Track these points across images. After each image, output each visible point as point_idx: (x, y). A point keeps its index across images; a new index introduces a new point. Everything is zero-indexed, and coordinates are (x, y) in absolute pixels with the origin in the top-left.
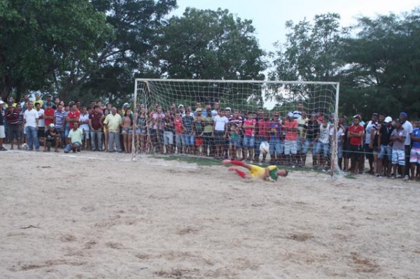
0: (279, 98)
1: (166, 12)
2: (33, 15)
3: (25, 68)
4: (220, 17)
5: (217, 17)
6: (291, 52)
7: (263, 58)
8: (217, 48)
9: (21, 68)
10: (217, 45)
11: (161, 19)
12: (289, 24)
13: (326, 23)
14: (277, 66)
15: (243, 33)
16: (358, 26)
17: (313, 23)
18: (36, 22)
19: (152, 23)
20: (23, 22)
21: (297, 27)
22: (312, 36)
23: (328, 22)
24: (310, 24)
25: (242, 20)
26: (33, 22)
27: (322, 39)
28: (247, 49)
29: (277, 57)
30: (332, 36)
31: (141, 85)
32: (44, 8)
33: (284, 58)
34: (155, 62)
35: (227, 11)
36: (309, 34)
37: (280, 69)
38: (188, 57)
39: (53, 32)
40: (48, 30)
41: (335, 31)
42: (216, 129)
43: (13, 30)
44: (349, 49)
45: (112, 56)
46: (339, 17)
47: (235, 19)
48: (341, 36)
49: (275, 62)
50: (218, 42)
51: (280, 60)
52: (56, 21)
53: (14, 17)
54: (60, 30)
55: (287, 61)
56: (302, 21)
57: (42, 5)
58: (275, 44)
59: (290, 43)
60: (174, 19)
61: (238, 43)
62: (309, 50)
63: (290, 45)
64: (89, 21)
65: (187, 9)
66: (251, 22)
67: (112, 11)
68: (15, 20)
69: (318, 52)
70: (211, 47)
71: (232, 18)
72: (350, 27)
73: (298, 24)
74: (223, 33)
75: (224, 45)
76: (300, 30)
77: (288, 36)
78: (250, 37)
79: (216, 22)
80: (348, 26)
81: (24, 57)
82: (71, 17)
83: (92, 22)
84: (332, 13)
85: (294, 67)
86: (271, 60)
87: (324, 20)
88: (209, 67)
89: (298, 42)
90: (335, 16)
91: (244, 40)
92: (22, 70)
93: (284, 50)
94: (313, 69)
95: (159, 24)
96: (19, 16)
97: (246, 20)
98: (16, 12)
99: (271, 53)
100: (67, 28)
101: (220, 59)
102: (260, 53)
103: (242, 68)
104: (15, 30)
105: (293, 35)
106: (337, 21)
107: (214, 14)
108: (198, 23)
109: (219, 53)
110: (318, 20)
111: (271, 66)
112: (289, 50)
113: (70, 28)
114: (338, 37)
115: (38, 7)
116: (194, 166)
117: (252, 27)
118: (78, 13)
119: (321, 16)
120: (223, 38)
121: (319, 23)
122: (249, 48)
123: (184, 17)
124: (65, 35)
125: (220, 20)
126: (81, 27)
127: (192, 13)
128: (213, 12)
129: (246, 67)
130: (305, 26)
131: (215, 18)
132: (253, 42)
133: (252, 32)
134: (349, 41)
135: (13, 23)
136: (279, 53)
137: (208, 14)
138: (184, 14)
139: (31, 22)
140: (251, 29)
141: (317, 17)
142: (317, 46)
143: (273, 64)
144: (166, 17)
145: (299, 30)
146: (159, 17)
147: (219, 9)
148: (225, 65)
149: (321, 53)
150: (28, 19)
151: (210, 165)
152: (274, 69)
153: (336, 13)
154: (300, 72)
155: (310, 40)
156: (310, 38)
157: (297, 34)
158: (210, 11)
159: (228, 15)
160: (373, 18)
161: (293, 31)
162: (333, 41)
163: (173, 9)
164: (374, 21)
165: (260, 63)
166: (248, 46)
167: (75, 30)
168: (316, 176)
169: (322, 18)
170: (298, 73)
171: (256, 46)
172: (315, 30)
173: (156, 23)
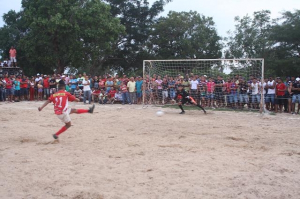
0: (232, 67)
1: (156, 14)
2: (76, 22)
3: (72, 55)
4: (192, 16)
5: (189, 16)
6: (239, 37)
7: (220, 42)
8: (190, 37)
10: (190, 34)
11: (153, 19)
12: (236, 19)
13: (261, 17)
14: (229, 46)
15: (207, 26)
16: (283, 17)
17: (253, 17)
18: (78, 26)
19: (147, 21)
20: (71, 27)
21: (242, 20)
22: (253, 25)
23: (262, 16)
24: (251, 18)
25: (206, 18)
27: (259, 28)
28: (210, 36)
29: (229, 41)
30: (266, 25)
32: (82, 17)
33: (234, 41)
34: (150, 46)
35: (196, 12)
36: (250, 25)
37: (232, 48)
38: (171, 42)
39: (88, 31)
40: (86, 30)
41: (268, 22)
42: (192, 88)
43: (65, 32)
44: (277, 33)
45: (122, 44)
46: (270, 12)
47: (201, 17)
48: (271, 25)
49: (228, 44)
50: (191, 33)
51: (231, 43)
52: (90, 25)
53: (65, 24)
54: (93, 31)
55: (236, 43)
56: (245, 16)
57: (81, 16)
58: (228, 32)
59: (238, 31)
60: (161, 18)
61: (203, 33)
62: (250, 35)
63: (238, 33)
64: (110, 24)
65: (170, 12)
66: (211, 18)
67: (121, 14)
68: (66, 26)
69: (256, 36)
70: (186, 36)
71: (199, 17)
72: (278, 19)
73: (242, 18)
74: (194, 26)
75: (195, 34)
76: (244, 23)
77: (237, 26)
78: (212, 28)
79: (189, 19)
80: (276, 18)
81: (72, 48)
82: (99, 22)
83: (112, 25)
84: (265, 10)
85: (241, 46)
86: (226, 43)
87: (260, 15)
88: (186, 50)
89: (243, 30)
90: (267, 12)
91: (208, 30)
92: (70, 56)
93: (234, 36)
94: (253, 47)
95: (151, 22)
96: (69, 23)
97: (208, 18)
98: (66, 21)
99: (225, 38)
100: (97, 29)
101: (192, 44)
102: (219, 38)
103: (207, 48)
104: (67, 32)
105: (240, 26)
106: (268, 15)
107: (187, 14)
108: (179, 22)
109: (192, 39)
110: (256, 15)
111: (226, 46)
112: (237, 35)
113: (99, 29)
114: (270, 26)
115: (79, 17)
117: (212, 22)
118: (103, 20)
119: (258, 12)
120: (194, 30)
121: (257, 17)
122: (211, 36)
123: (168, 17)
124: (96, 34)
125: (192, 18)
126: (105, 28)
127: (173, 14)
129: (210, 48)
130: (247, 19)
131: (189, 17)
132: (214, 31)
133: (212, 25)
134: (278, 27)
135: (65, 28)
136: (231, 38)
137: (183, 14)
138: (168, 15)
139: (75, 27)
140: (212, 23)
141: (255, 13)
142: (254, 33)
143: (227, 45)
144: (157, 17)
146: (152, 17)
147: (191, 11)
148: (196, 47)
149: (258, 37)
150: (73, 25)
152: (228, 48)
153: (268, 10)
154: (245, 49)
155: (251, 29)
156: (251, 27)
157: (242, 25)
158: (185, 13)
159: (196, 15)
160: (293, 12)
161: (240, 23)
162: (266, 28)
163: (161, 12)
164: (294, 14)
165: (219, 45)
166: (210, 34)
167: (102, 30)
168: (252, 114)
169: (258, 14)
170: (243, 50)
171: (216, 34)
172: (254, 22)
173: (150, 21)
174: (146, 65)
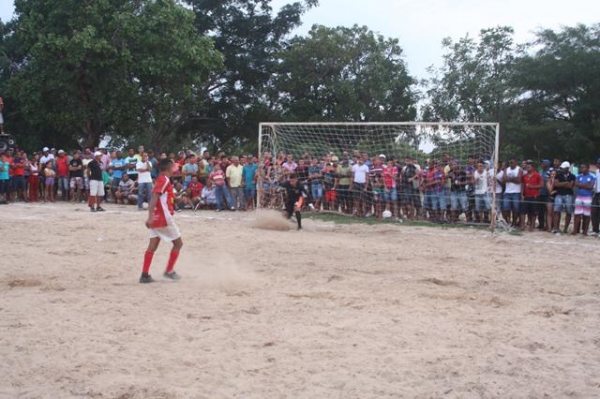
0: (436, 139)
1: (286, 32)
2: (125, 44)
3: (115, 110)
4: (357, 36)
5: (353, 35)
6: (450, 79)
7: (413, 88)
8: (354, 77)
9: (111, 109)
10: (354, 72)
11: (280, 40)
12: (446, 42)
13: (495, 40)
14: (431, 97)
15: (387, 56)
16: (539, 41)
17: (478, 40)
18: (129, 53)
19: (269, 44)
20: (114, 53)
21: (457, 46)
22: (478, 56)
23: (497, 38)
24: (474, 41)
25: (386, 39)
26: (126, 52)
27: (491, 61)
28: (392, 78)
29: (431, 86)
30: (504, 57)
31: (266, 130)
32: (138, 35)
33: (441, 87)
34: (273, 95)
35: (365, 28)
36: (473, 55)
37: (436, 101)
38: (316, 88)
39: (150, 63)
40: (144, 61)
41: (508, 49)
42: (356, 180)
43: (102, 64)
44: (526, 72)
45: (217, 90)
46: (512, 31)
47: (376, 38)
48: (515, 56)
49: (429, 92)
50: (355, 69)
51: (434, 90)
52: (152, 49)
53: (103, 48)
54: (158, 62)
55: (445, 90)
56: (464, 37)
57: (135, 32)
58: (429, 69)
59: (448, 67)
60: (296, 40)
61: (380, 70)
62: (472, 75)
63: (448, 70)
64: (194, 49)
65: (314, 27)
66: (396, 41)
67: (216, 30)
68: (105, 52)
69: (485, 78)
70: (346, 75)
71: (372, 37)
72: (528, 44)
73: (458, 42)
74: (361, 55)
75: (363, 72)
77: (447, 57)
78: (397, 61)
79: (352, 43)
80: (525, 42)
81: (115, 95)
82: (170, 44)
83: (197, 50)
84: (503, 26)
85: (454, 98)
86: (424, 90)
87: (492, 36)
88: (344, 103)
89: (459, 66)
90: (507, 29)
91: (388, 65)
92: (113, 113)
93: (441, 77)
94: (479, 100)
95: (276, 46)
96: (109, 47)
97: (390, 39)
98: (105, 42)
99: (424, 80)
100: (166, 59)
101: (358, 91)
102: (410, 81)
103: (387, 100)
104: (105, 65)
105: (452, 57)
106: (509, 36)
107: (347, 31)
108: (330, 46)
109: (357, 83)
110: (484, 36)
111: (424, 97)
112: (447, 76)
113: (171, 59)
114: (512, 57)
115: (131, 34)
116: (331, 224)
117: (398, 47)
118: (179, 40)
119: (489, 30)
120: (361, 63)
121: (487, 40)
122: (395, 75)
123: (310, 37)
124: (165, 68)
125: (357, 40)
126: (182, 56)
127: (320, 32)
128: (347, 29)
129: (392, 100)
130: (467, 44)
131: (351, 38)
132: (401, 67)
133: (398, 54)
134: (527, 60)
135: (101, 56)
136: (435, 81)
137: (340, 32)
138: (310, 32)
139: (123, 54)
140: (398, 51)
141: (484, 32)
142: (481, 72)
143: (427, 95)
144: (288, 37)
145: (460, 50)
146: (277, 37)
147: (356, 25)
148: (364, 98)
149: (489, 79)
150: (119, 49)
151: (349, 223)
152: (428, 101)
153: (508, 26)
154: (462, 104)
155: (476, 63)
156: (474, 60)
157: (457, 56)
158: (343, 28)
159: (366, 33)
160: (558, 31)
161: (452, 51)
162: (504, 63)
163: (295, 26)
164: (559, 35)
165: (410, 94)
166: (394, 73)
167: (176, 60)
168: (474, 234)
169: (489, 33)
170: (459, 105)
171: (404, 73)
172: (481, 49)
173: (274, 43)
174: (264, 132)
